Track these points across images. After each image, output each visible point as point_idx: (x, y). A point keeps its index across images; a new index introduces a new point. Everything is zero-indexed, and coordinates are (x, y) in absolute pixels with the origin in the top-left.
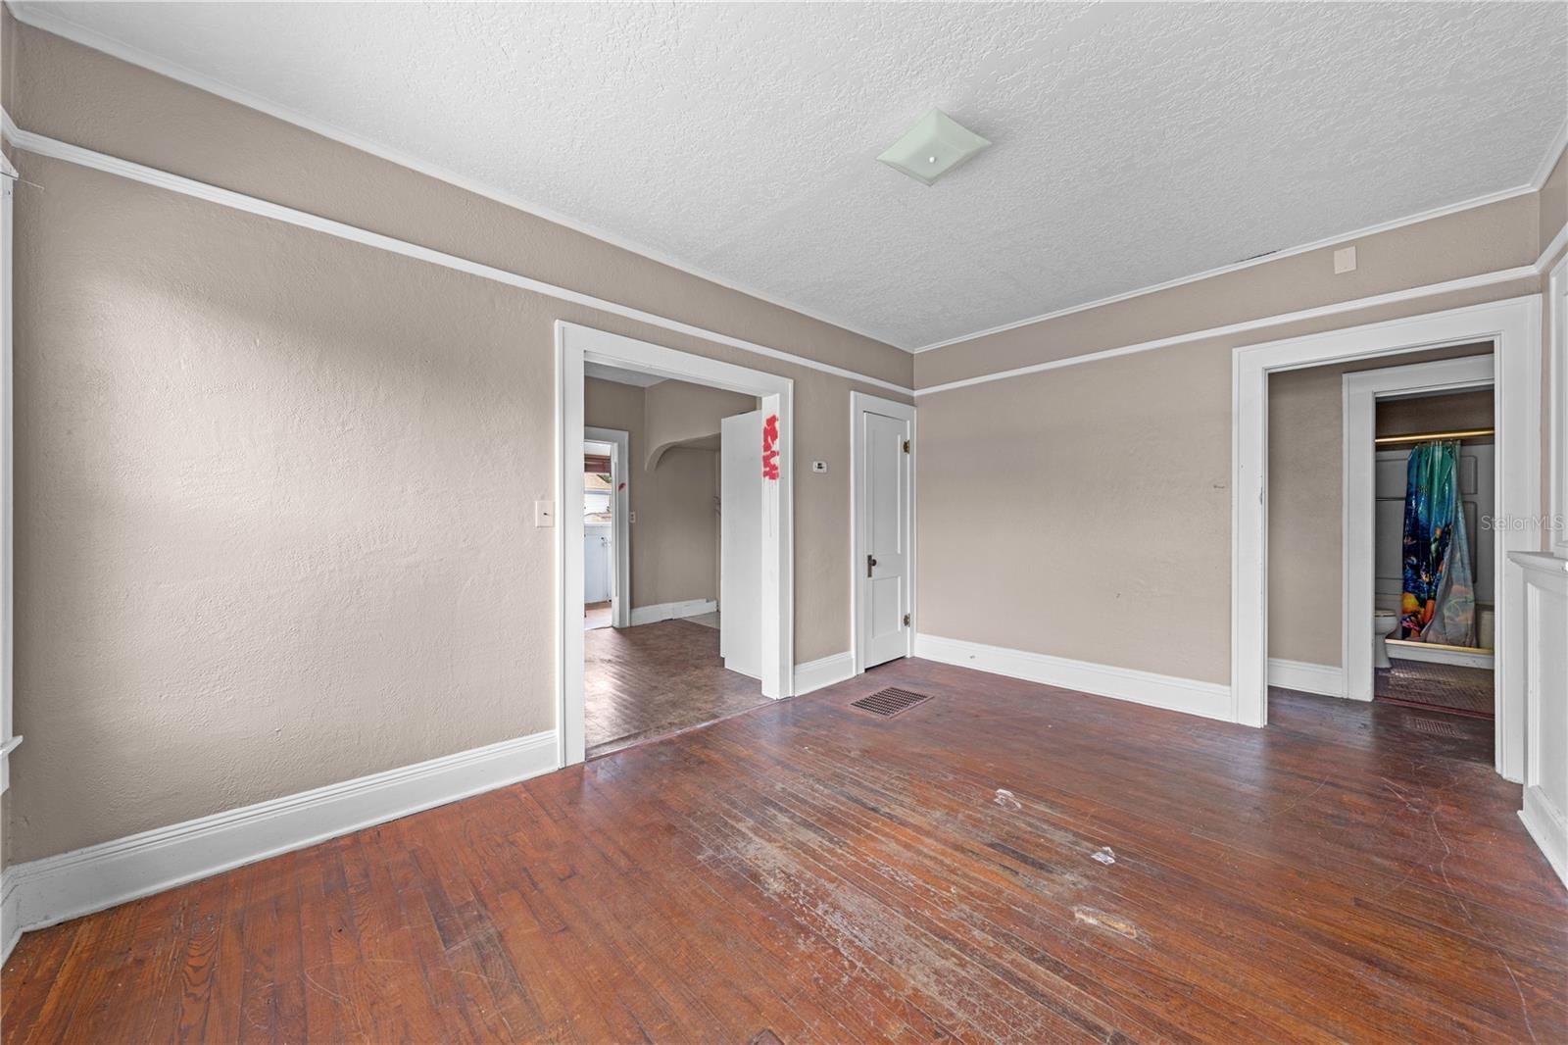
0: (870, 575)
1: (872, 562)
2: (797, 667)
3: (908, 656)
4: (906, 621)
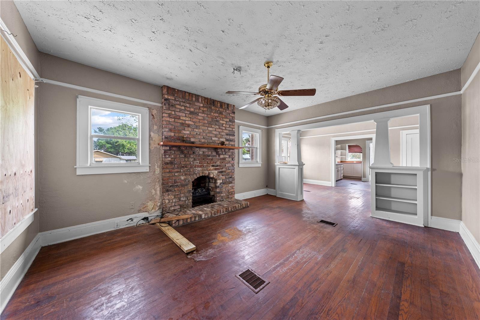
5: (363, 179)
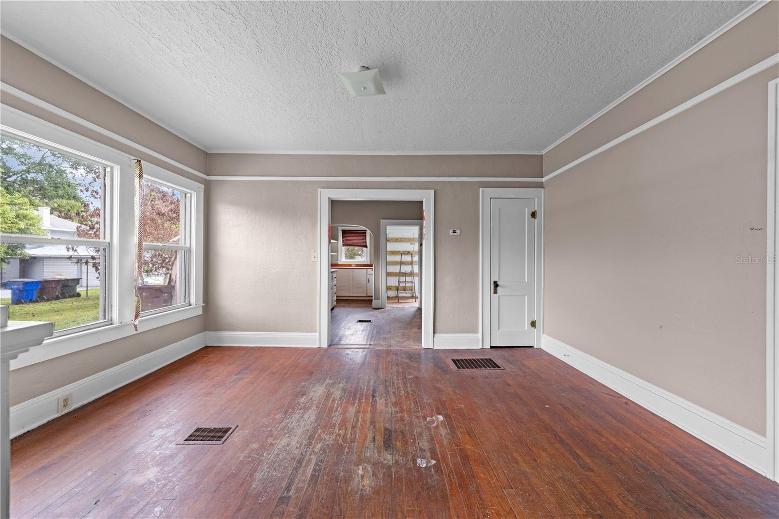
0: (495, 292)
1: (496, 285)
2: (436, 335)
3: (535, 347)
4: (533, 324)
5: (375, 303)
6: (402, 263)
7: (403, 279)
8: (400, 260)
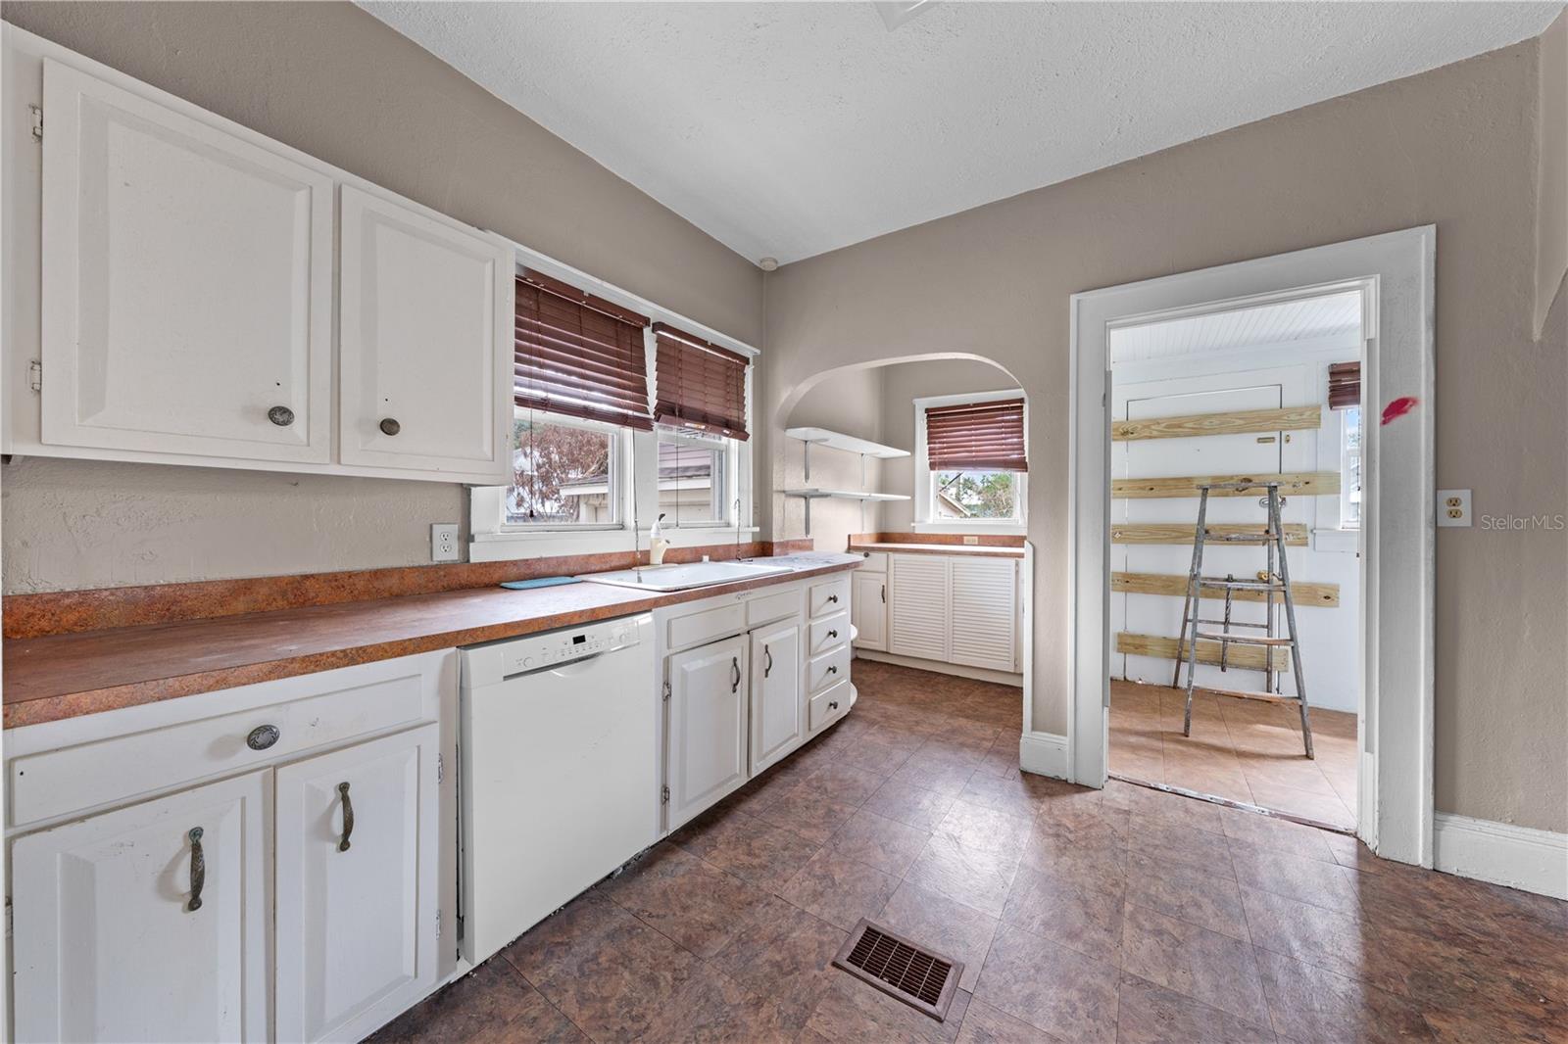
6: (1203, 534)
7: (1211, 608)
8: (1195, 520)
